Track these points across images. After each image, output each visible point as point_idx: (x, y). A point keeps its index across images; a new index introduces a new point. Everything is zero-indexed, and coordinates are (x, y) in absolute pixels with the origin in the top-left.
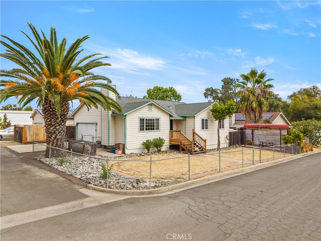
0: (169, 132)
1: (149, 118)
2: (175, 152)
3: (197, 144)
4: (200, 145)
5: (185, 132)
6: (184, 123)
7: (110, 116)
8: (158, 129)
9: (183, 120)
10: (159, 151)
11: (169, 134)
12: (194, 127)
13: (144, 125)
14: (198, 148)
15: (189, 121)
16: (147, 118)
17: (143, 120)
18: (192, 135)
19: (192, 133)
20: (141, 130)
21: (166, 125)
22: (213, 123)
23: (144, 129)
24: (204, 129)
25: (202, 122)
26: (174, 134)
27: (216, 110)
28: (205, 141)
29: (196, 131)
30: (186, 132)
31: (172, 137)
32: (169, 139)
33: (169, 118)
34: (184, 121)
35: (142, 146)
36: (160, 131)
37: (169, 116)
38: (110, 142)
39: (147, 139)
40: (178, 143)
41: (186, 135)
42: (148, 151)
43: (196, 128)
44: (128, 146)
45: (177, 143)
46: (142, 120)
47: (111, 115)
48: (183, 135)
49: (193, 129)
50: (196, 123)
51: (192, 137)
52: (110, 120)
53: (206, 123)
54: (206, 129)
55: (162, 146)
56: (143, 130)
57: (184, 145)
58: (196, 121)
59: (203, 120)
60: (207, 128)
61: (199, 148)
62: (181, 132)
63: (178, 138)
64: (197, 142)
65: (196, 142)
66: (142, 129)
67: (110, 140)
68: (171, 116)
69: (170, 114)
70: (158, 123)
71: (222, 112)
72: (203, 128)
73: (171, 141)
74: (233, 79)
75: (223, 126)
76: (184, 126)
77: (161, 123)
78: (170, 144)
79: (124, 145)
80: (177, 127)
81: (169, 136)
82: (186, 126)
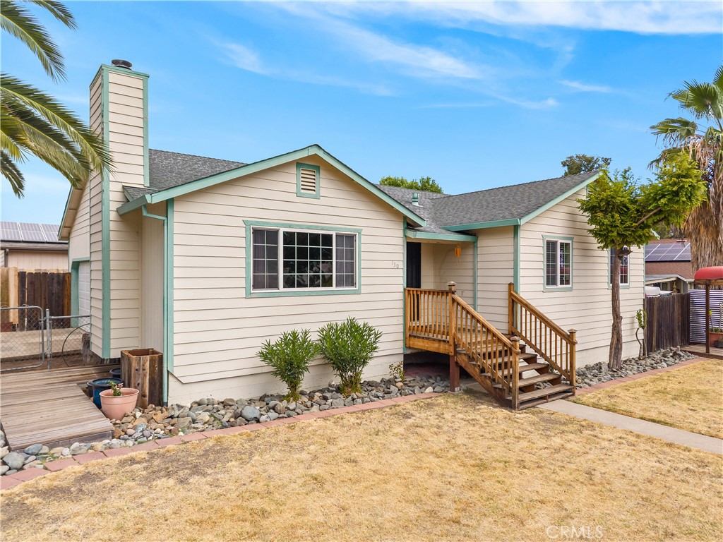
0: (401, 296)
1: (301, 227)
2: (430, 389)
3: (529, 350)
4: (543, 355)
5: (474, 298)
6: (470, 258)
7: (113, 216)
8: (350, 281)
9: (464, 245)
10: (349, 387)
11: (401, 304)
12: (516, 276)
13: (276, 263)
14: (537, 370)
15: (491, 251)
16: (290, 226)
17: (273, 235)
18: (506, 311)
19: (506, 303)
20: (258, 284)
21: (389, 265)
22: (591, 260)
23: (276, 278)
24: (554, 283)
25: (548, 255)
26: (426, 303)
27: (608, 203)
28: (569, 338)
29: (524, 293)
30: (479, 294)
31: (416, 316)
32: (401, 328)
33: (401, 233)
34: (470, 252)
35: (259, 362)
36: (358, 293)
37: (401, 226)
38: (113, 344)
39: (289, 330)
40: (442, 348)
41: (479, 308)
42: (293, 385)
43: (521, 281)
44: (179, 364)
45: (436, 345)
46: (263, 238)
47: (118, 210)
48: (468, 312)
49: (510, 284)
50: (521, 257)
51: (506, 319)
52: (113, 236)
53: (566, 258)
54: (561, 284)
55: (364, 363)
56: (273, 284)
57: (471, 358)
58: (522, 249)
59: (551, 246)
60: (565, 281)
61: (542, 371)
62: (456, 296)
63: (444, 321)
64: (529, 343)
65: (524, 339)
66: (263, 279)
67: (113, 334)
68: (410, 226)
69: (405, 218)
70: (351, 255)
71: (638, 211)
72: (551, 280)
73: (410, 334)
74: (593, 158)
75: (626, 272)
76: (470, 273)
77: (363, 256)
78: (407, 347)
79: (158, 361)
80: (439, 275)
81: (401, 312)
82: (479, 273)
